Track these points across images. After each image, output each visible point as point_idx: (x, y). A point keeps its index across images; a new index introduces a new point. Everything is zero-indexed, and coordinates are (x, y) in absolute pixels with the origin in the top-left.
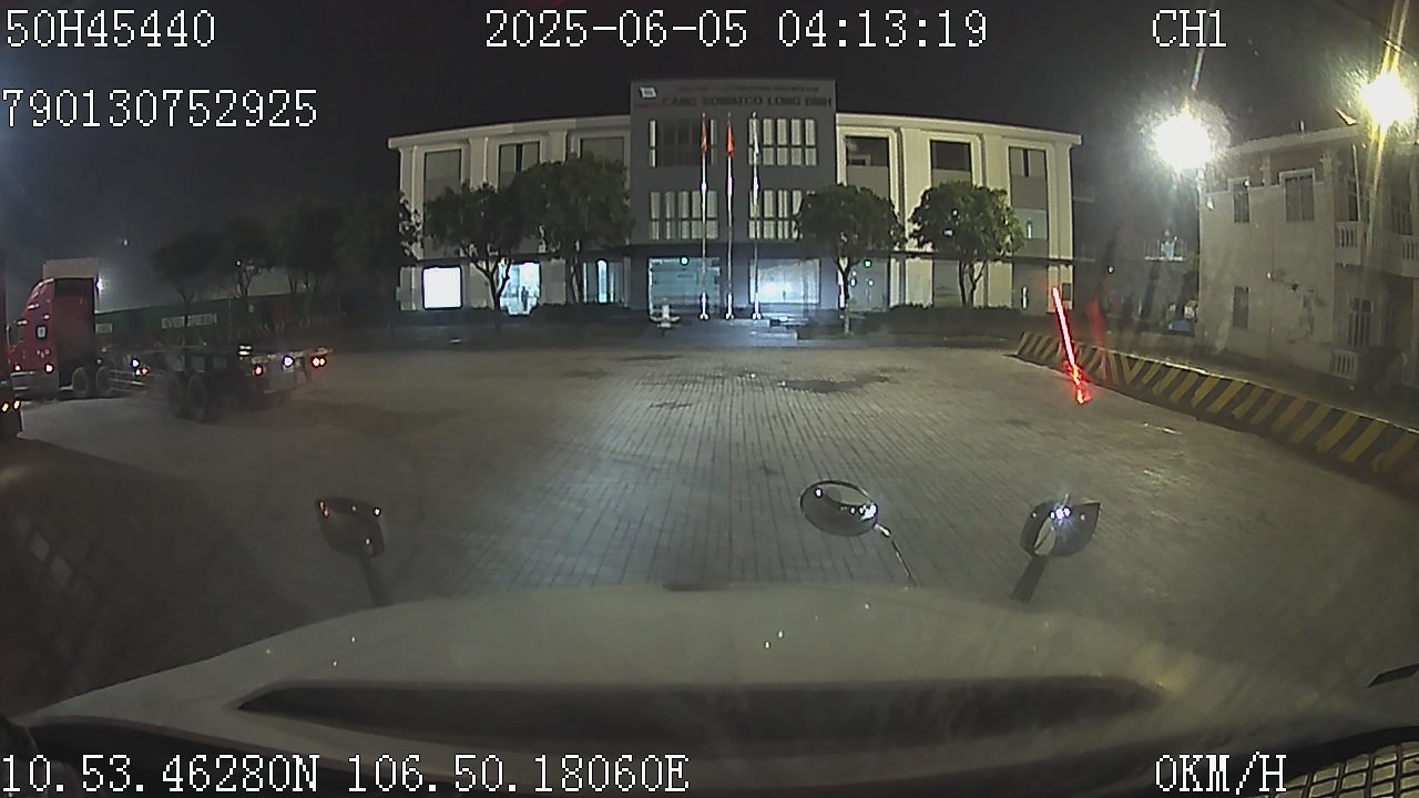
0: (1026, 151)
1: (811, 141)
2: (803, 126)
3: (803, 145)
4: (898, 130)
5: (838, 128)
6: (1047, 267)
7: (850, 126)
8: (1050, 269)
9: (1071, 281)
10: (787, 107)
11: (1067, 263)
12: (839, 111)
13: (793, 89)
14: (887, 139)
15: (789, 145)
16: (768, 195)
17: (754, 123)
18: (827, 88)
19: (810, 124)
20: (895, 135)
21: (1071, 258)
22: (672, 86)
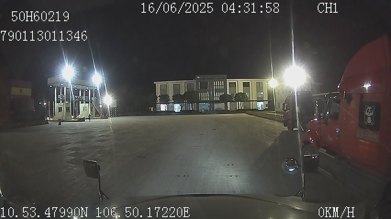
0: (259, 82)
1: (223, 85)
2: (222, 82)
3: (222, 85)
4: (237, 81)
5: (227, 81)
7: (229, 81)
9: (267, 104)
10: (219, 79)
11: (267, 101)
12: (228, 79)
13: (220, 76)
14: (236, 83)
15: (220, 85)
16: (217, 93)
17: (214, 82)
18: (225, 76)
19: (223, 82)
21: (267, 100)
22: (202, 76)
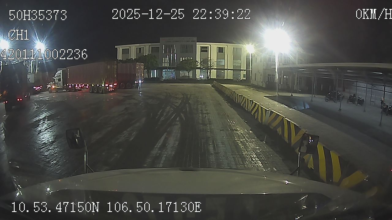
0: (237, 48)
5: (197, 45)
6: (240, 71)
8: (241, 71)
9: (245, 74)
10: (187, 42)
11: (245, 70)
12: (197, 42)
13: (189, 39)
14: (208, 47)
18: (195, 39)
20: (210, 46)
